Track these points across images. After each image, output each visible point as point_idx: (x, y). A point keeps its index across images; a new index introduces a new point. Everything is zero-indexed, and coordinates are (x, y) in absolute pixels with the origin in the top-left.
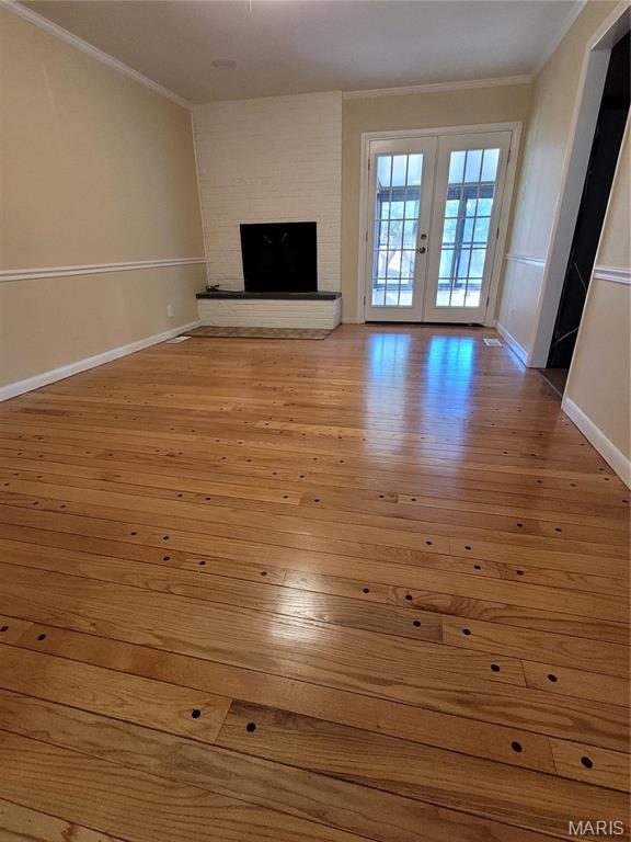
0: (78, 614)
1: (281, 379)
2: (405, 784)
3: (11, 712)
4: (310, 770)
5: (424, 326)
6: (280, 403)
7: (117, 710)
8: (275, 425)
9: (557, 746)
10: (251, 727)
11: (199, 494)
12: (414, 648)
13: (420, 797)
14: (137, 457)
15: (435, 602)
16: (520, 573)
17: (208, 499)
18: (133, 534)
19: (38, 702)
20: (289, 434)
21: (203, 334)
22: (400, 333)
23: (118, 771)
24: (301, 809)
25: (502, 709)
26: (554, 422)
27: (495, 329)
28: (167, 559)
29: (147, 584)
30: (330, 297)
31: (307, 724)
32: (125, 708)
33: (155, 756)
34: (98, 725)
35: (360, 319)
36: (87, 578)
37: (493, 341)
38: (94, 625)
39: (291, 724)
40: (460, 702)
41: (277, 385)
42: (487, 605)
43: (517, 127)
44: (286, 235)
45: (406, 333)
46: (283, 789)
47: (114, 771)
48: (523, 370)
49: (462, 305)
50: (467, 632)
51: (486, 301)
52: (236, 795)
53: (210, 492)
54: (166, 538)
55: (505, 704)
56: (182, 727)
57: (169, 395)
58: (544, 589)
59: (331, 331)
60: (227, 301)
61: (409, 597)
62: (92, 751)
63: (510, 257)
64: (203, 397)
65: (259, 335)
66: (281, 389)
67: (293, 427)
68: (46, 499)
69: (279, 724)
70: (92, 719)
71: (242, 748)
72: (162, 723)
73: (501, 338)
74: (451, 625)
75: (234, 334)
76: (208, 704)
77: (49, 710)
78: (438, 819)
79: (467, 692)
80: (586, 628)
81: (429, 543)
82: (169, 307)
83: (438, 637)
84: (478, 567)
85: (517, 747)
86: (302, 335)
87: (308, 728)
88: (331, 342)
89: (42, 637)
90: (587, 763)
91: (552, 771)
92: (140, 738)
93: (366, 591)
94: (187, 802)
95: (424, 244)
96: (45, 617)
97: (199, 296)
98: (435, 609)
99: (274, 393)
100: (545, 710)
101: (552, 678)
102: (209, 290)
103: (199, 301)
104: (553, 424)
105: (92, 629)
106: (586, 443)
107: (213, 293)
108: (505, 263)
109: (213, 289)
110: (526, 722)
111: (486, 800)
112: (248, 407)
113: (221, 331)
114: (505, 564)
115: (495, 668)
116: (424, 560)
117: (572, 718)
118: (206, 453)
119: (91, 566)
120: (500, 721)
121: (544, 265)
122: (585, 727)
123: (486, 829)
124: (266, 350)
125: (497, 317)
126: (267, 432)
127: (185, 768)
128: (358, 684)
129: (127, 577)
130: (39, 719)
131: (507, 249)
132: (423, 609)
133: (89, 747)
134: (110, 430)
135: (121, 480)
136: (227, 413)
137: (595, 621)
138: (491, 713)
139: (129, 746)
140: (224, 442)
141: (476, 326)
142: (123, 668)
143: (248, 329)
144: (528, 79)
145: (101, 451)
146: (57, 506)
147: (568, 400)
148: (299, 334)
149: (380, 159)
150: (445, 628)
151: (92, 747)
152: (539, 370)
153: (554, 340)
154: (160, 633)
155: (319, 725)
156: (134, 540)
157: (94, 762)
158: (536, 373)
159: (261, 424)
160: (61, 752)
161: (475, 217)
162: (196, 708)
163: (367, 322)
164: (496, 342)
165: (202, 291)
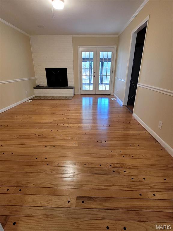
0: (28, 182)
1: (63, 111)
2: (120, 207)
3: (19, 211)
4: (99, 209)
5: (96, 95)
6: (65, 118)
7: (48, 205)
8: (66, 125)
9: (148, 193)
10: (83, 202)
11: (51, 146)
12: (115, 177)
13: (124, 209)
14: (30, 137)
15: (117, 166)
16: (133, 156)
17: (54, 147)
18: (36, 159)
19: (26, 207)
20: (70, 127)
21: (36, 99)
22: (91, 97)
23: (54, 219)
24: (100, 218)
25: (136, 187)
26: (131, 119)
27: (113, 95)
28: (48, 164)
29: (45, 172)
30: (72, 88)
31: (96, 199)
32: (50, 204)
33: (62, 214)
34: (44, 209)
35: (80, 93)
36: (27, 172)
37: (113, 98)
38: (34, 184)
39: (92, 199)
40: (127, 187)
41: (63, 113)
42: (128, 165)
43: (116, 47)
44: (59, 71)
45: (92, 97)
46: (95, 214)
47: (53, 219)
48: (122, 106)
49: (105, 89)
50: (125, 172)
51: (110, 88)
52: (84, 218)
53: (53, 145)
54: (46, 159)
55: (136, 186)
56: (66, 205)
57: (33, 118)
58: (139, 159)
59: (73, 97)
60: (43, 89)
61: (111, 165)
62: (45, 216)
63: (115, 78)
64: (43, 118)
65: (53, 99)
66: (64, 114)
67: (70, 125)
68: (6, 152)
69: (89, 200)
70: (42, 208)
71: (82, 207)
72: (61, 205)
73: (115, 98)
74: (121, 170)
75: (46, 99)
76: (71, 199)
77: (30, 208)
78: (129, 213)
79: (128, 185)
80: (149, 167)
81: (112, 152)
82: (26, 92)
83: (119, 174)
84: (124, 156)
85: (141, 195)
86: (65, 98)
87: (96, 200)
88: (73, 100)
89: (20, 190)
90: (154, 195)
91: (148, 198)
92: (56, 210)
93: (100, 165)
94: (73, 222)
95: (95, 74)
96: (19, 185)
97: (34, 88)
98: (117, 167)
99: (63, 116)
100: (145, 186)
101: (144, 179)
102: (37, 86)
103: (35, 89)
104: (131, 120)
105: (34, 186)
106: (139, 124)
107: (38, 87)
108: (114, 79)
109: (38, 86)
110: (141, 189)
111: (137, 207)
112: (57, 120)
113: (42, 98)
114: (129, 155)
115: (133, 179)
116: (112, 156)
117: (150, 186)
118: (49, 134)
119: (27, 169)
120: (136, 190)
121: (125, 81)
122: (152, 188)
123: (138, 213)
124: (56, 103)
125: (113, 92)
126: (64, 127)
127: (70, 215)
128: (105, 187)
129: (39, 171)
130: (27, 211)
131: (115, 76)
132: (114, 168)
133: (43, 215)
134: (19, 130)
135: (27, 144)
136: (51, 122)
137: (150, 165)
138: (134, 188)
139: (55, 213)
140: (53, 130)
141: (109, 95)
142: (46, 194)
143: (50, 97)
144: (117, 36)
145: (18, 136)
146: (11, 153)
147: (134, 114)
148: (64, 98)
149: (83, 53)
150: (120, 171)
151: (44, 215)
152: (126, 106)
153: (128, 99)
154: (53, 184)
155: (99, 198)
156: (37, 160)
157: (46, 218)
158: (125, 107)
159: (62, 125)
160: (37, 218)
161: (107, 68)
162: (69, 200)
163: (82, 94)
164: (114, 98)
165: (35, 86)
